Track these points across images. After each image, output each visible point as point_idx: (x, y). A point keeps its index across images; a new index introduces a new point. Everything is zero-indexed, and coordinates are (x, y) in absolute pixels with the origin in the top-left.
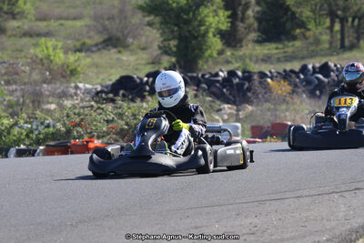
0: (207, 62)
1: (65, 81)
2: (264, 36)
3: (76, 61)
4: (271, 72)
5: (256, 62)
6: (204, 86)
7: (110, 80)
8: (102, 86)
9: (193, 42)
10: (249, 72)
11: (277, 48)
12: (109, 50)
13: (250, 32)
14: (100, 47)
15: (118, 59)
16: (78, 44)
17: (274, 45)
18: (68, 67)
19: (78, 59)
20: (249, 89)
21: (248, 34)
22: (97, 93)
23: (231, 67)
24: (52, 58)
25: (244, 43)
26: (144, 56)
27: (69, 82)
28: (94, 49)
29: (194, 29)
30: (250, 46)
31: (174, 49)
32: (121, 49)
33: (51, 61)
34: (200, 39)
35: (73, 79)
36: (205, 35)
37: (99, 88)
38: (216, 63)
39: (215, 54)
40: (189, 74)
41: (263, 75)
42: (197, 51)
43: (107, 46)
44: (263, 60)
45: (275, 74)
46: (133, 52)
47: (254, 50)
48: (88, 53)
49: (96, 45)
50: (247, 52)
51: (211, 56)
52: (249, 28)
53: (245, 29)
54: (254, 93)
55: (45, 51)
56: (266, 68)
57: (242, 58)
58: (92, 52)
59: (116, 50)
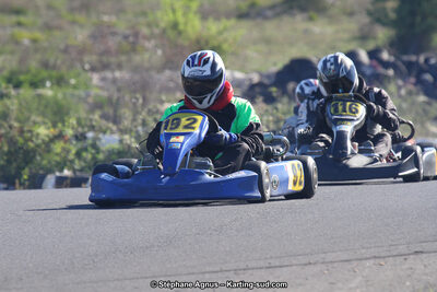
6: (428, 77)
7: (275, 64)
8: (261, 75)
12: (293, 15)
14: (278, 10)
15: (306, 31)
16: (244, 6)
22: (252, 87)
26: (352, 26)
28: (269, 13)
31: (393, 16)
32: (312, 13)
33: (180, 33)
37: (256, 78)
40: (405, 58)
42: (430, 20)
43: (291, 8)
46: (332, 19)
48: (259, 20)
49: (272, 7)
58: (266, 18)
59: (305, 15)
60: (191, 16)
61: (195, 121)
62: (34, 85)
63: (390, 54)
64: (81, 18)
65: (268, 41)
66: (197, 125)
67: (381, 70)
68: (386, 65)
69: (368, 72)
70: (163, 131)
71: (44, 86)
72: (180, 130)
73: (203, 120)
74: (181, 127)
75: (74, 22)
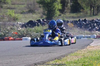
4: (70, 21)
7: (27, 21)
8: (25, 23)
9: (52, 12)
12: (30, 13)
14: (27, 12)
15: (32, 16)
16: (22, 12)
19: (18, 15)
22: (23, 25)
26: (39, 15)
28: (26, 13)
29: (52, 8)
31: (46, 14)
32: (33, 13)
34: (53, 11)
36: (55, 10)
40: (48, 21)
41: (68, 21)
42: (52, 15)
43: (30, 12)
46: (36, 14)
49: (26, 12)
51: (56, 16)
58: (25, 14)
59: (32, 13)
60: (13, 13)
65: (26, 17)
68: (45, 22)
69: (42, 23)
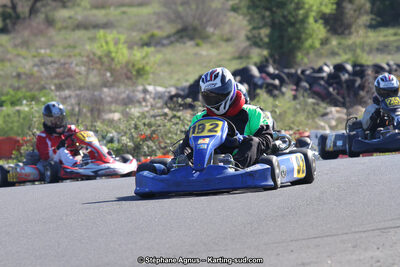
0: (307, 54)
1: (129, 83)
2: (379, 19)
3: (143, 58)
4: (388, 65)
5: (370, 52)
6: (305, 84)
7: (187, 81)
8: (177, 89)
9: (290, 30)
10: (361, 66)
11: (395, 34)
12: (184, 43)
13: (360, 14)
14: (173, 39)
15: (196, 54)
16: (145, 37)
17: (391, 31)
18: (133, 66)
19: (147, 55)
20: (362, 87)
21: (358, 17)
22: (171, 98)
23: (338, 60)
24: (113, 55)
25: (353, 29)
26: (229, 49)
27: (135, 84)
28: (165, 42)
29: (290, 13)
30: (362, 32)
31: (266, 40)
32: (199, 41)
33: (113, 59)
34: (298, 26)
35: (140, 80)
36: (304, 21)
37: (173, 91)
38: (319, 55)
39: (317, 44)
40: (286, 71)
41: (378, 69)
42: (294, 42)
43: (181, 37)
44: (378, 50)
45: (394, 67)
46: (214, 45)
47: (367, 37)
48: (159, 48)
49: (168, 37)
50: (358, 40)
51: (312, 47)
52: (359, 10)
53: (355, 11)
54: (368, 92)
55: (105, 47)
56: (382, 60)
57: (352, 49)
58: (163, 45)
59: (193, 42)
61: (217, 125)
62: (13, 104)
63: (274, 69)
64: (23, 52)
65: (169, 63)
66: (219, 129)
67: (270, 81)
68: (273, 77)
69: (260, 83)
70: (191, 135)
71: (21, 104)
72: (205, 133)
73: (223, 125)
74: (206, 131)
75: (18, 55)
